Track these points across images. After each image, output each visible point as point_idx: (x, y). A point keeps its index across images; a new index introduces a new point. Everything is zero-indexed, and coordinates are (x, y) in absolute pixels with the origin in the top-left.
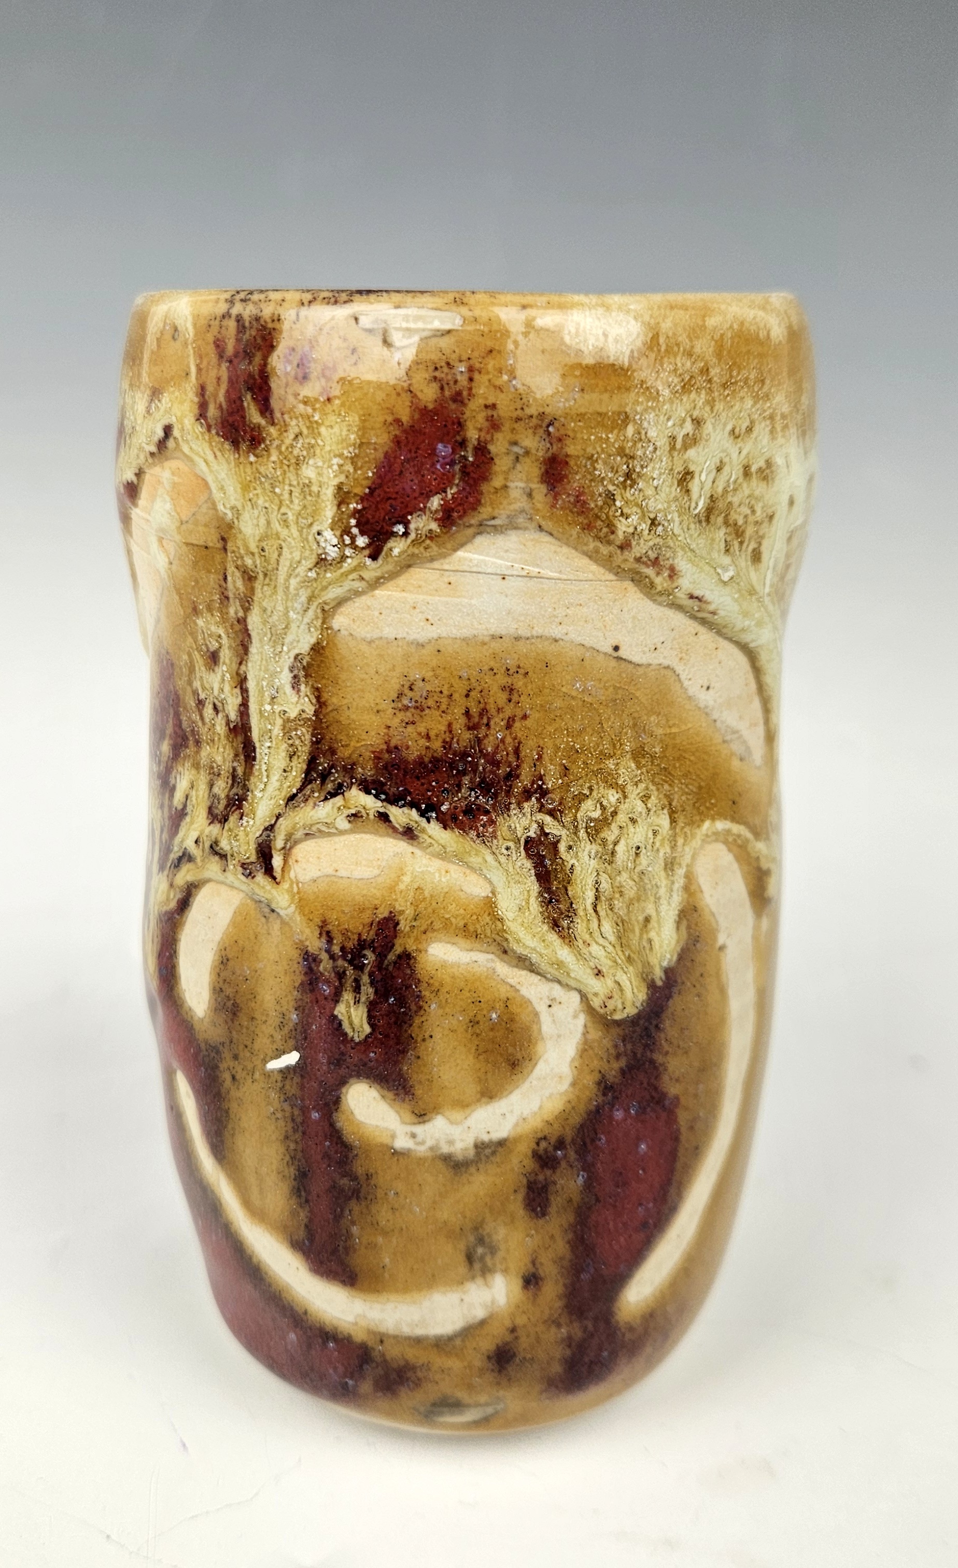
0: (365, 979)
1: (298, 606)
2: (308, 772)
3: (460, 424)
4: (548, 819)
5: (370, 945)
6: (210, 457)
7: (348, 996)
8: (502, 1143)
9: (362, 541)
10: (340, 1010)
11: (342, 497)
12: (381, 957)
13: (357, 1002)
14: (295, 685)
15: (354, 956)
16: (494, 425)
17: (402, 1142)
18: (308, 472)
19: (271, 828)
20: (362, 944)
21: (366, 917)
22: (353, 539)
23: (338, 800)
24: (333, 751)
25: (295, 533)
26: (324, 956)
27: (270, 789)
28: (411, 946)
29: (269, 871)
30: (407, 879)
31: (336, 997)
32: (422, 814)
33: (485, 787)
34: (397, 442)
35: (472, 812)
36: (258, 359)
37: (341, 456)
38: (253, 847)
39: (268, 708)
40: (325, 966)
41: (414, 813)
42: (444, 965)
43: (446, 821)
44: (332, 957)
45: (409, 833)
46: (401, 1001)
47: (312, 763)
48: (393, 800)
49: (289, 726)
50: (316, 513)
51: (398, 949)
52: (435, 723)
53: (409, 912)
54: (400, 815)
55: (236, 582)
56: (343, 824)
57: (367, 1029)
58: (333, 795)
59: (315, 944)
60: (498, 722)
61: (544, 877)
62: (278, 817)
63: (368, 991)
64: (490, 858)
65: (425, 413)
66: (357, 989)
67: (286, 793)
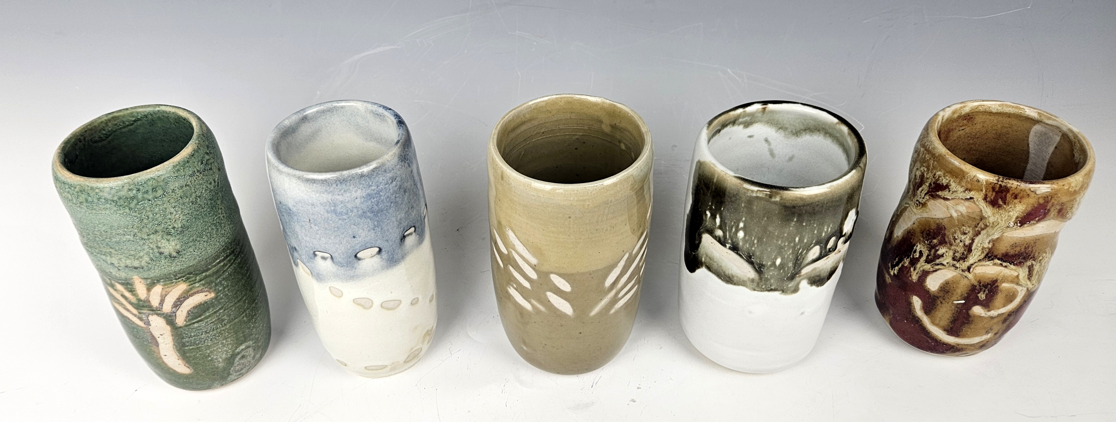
0: (987, 290)
1: (998, 232)
2: (985, 256)
3: (1047, 206)
4: (1033, 261)
5: (990, 284)
6: (985, 206)
7: (982, 293)
8: (1003, 314)
9: (1019, 225)
10: (979, 295)
11: (1017, 218)
12: (992, 286)
13: (983, 294)
14: (989, 243)
15: (985, 286)
16: (1053, 206)
17: (983, 315)
18: (1011, 213)
19: (973, 264)
20: (988, 284)
21: (991, 280)
22: (1017, 224)
23: (992, 261)
24: (993, 253)
25: (1004, 222)
26: (978, 286)
27: (974, 258)
28: (999, 284)
29: (969, 271)
30: (1002, 274)
31: (979, 293)
32: (1010, 264)
33: (1024, 258)
34: (1032, 210)
35: (1020, 263)
36: (1004, 193)
37: (1020, 211)
38: (966, 267)
39: (979, 245)
40: (978, 287)
41: (1008, 264)
42: (1004, 287)
43: (1014, 265)
44: (980, 286)
45: (1006, 267)
46: (994, 294)
47: (987, 254)
48: (1005, 262)
49: (983, 248)
50: (1011, 219)
51: (996, 285)
52: (1018, 249)
53: (1001, 279)
54: (1004, 264)
55: (981, 225)
56: (991, 265)
57: (985, 298)
58: (991, 260)
59: (976, 283)
60: (1031, 247)
61: (1029, 271)
62: (975, 263)
63: (987, 292)
64: (1021, 270)
65: (1040, 204)
66: (984, 291)
67: (979, 259)
